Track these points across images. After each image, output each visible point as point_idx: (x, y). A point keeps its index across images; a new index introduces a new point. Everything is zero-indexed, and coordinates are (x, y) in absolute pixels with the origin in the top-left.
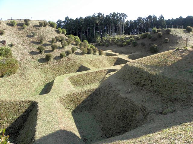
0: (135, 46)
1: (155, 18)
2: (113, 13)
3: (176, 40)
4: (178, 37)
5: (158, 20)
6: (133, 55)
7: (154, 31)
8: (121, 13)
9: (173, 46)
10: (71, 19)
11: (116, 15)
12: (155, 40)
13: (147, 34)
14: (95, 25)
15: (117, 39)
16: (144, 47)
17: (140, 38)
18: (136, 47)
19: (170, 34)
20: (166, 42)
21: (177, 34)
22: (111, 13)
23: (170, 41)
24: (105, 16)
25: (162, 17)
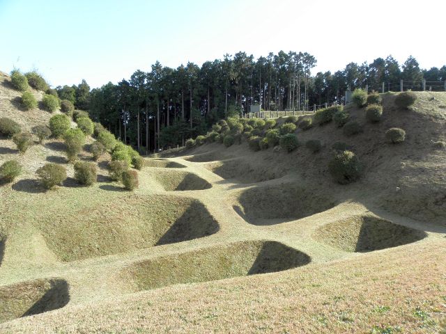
0: (290, 151)
1: (393, 65)
2: (279, 54)
3: (435, 134)
4: (441, 122)
5: (402, 70)
6: (267, 189)
7: (358, 99)
8: (298, 53)
9: (418, 159)
10: (167, 70)
11: (287, 57)
12: (355, 133)
13: (335, 110)
14: (227, 83)
15: (255, 125)
16: (318, 156)
17: (313, 123)
18: (294, 154)
19: (411, 110)
20: (393, 141)
21: (438, 111)
22: (271, 54)
23: (408, 137)
24: (255, 60)
25: (412, 63)
